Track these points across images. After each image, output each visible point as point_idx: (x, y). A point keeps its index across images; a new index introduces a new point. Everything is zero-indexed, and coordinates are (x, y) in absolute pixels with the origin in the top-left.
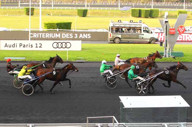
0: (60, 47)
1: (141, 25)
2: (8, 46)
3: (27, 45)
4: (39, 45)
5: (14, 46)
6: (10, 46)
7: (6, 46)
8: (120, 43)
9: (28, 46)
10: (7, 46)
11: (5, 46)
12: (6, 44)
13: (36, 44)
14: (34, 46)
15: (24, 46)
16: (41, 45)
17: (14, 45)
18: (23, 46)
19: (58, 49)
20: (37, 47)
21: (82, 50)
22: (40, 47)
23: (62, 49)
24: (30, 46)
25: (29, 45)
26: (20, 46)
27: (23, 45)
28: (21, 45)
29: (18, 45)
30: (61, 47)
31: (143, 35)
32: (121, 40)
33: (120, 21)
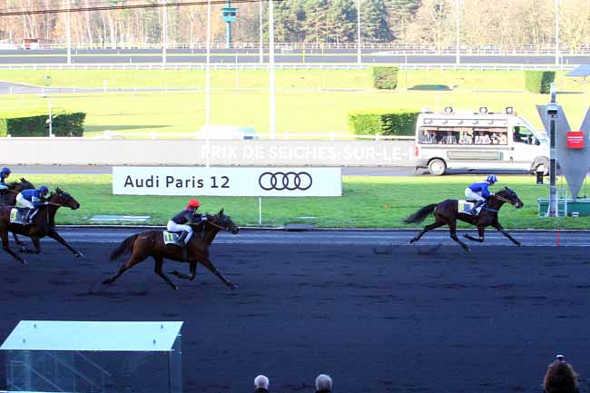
0: (279, 185)
1: (504, 122)
2: (134, 183)
3: (187, 181)
4: (220, 182)
5: (149, 183)
6: (139, 184)
7: (129, 182)
8: (444, 174)
9: (190, 184)
10: (131, 183)
11: (127, 183)
12: (129, 177)
13: (214, 178)
14: (208, 182)
15: (180, 184)
16: (225, 180)
17: (152, 180)
18: (175, 182)
19: (274, 193)
20: (215, 186)
21: (343, 194)
22: (223, 186)
23: (286, 193)
24: (196, 184)
25: (191, 182)
26: (168, 183)
27: (175, 179)
28: (170, 180)
29: (163, 182)
30: (283, 186)
31: (513, 149)
32: (448, 167)
33: (449, 110)
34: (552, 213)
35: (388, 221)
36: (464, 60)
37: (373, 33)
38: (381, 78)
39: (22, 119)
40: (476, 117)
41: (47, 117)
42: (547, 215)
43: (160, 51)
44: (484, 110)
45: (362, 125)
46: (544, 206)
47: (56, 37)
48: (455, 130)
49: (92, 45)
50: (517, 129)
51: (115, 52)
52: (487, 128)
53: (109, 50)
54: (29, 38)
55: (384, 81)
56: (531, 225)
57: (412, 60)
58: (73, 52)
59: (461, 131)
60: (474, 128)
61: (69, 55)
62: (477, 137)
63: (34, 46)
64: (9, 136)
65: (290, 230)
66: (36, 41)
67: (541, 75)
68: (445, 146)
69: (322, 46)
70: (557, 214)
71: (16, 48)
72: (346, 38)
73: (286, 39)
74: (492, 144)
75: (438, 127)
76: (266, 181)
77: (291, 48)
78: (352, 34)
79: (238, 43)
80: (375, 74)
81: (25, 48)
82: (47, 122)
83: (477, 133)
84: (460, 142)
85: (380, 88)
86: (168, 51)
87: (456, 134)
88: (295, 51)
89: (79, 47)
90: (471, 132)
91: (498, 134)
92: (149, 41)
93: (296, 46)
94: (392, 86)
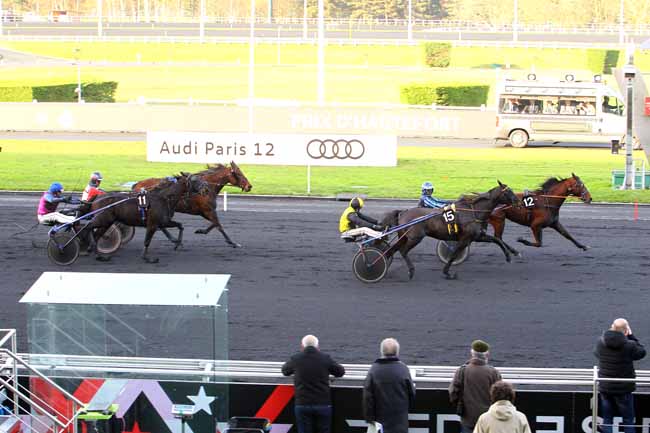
0: (329, 153)
1: (593, 91)
2: (171, 150)
3: (228, 148)
4: (264, 149)
5: (187, 150)
6: (176, 150)
7: (165, 149)
8: (527, 146)
9: (232, 151)
10: (167, 150)
11: (162, 150)
12: (165, 143)
13: (257, 145)
14: (251, 150)
15: (220, 151)
16: (270, 147)
17: (190, 146)
18: (215, 149)
19: (323, 162)
20: (258, 154)
22: (268, 154)
23: (336, 162)
24: (239, 151)
25: (233, 149)
26: (207, 149)
27: (215, 146)
28: (210, 146)
29: (202, 148)
30: (332, 155)
31: (601, 120)
32: (531, 138)
33: (532, 77)
34: (628, 185)
35: (448, 191)
36: (521, 38)
37: (424, 9)
38: (433, 55)
39: (49, 88)
40: (562, 85)
41: (77, 85)
42: (622, 188)
43: (197, 25)
44: (570, 78)
45: (416, 97)
46: (619, 178)
47: (86, 9)
48: (539, 99)
49: (124, 19)
50: (606, 99)
51: (149, 25)
52: (574, 97)
53: (142, 24)
54: (57, 10)
55: (437, 58)
56: (605, 198)
57: (466, 37)
58: (104, 25)
59: (545, 100)
60: (559, 97)
61: (100, 28)
62: (562, 107)
63: (62, 19)
64: (35, 101)
65: (341, 200)
66: (64, 13)
67: (605, 54)
68: (527, 116)
69: (370, 23)
70: (633, 187)
71: (44, 20)
72: (395, 14)
73: (331, 14)
74: (579, 115)
75: (521, 96)
76: (315, 149)
77: (336, 24)
78: (402, 10)
79: (280, 17)
80: (427, 50)
81: (52, 20)
82: (76, 90)
83: (562, 103)
84: (544, 112)
85: (432, 65)
86: (206, 25)
87: (539, 104)
88: (340, 27)
89: (111, 20)
90: (555, 101)
91: (585, 104)
92: (186, 15)
93: (342, 21)
94: (445, 63)
